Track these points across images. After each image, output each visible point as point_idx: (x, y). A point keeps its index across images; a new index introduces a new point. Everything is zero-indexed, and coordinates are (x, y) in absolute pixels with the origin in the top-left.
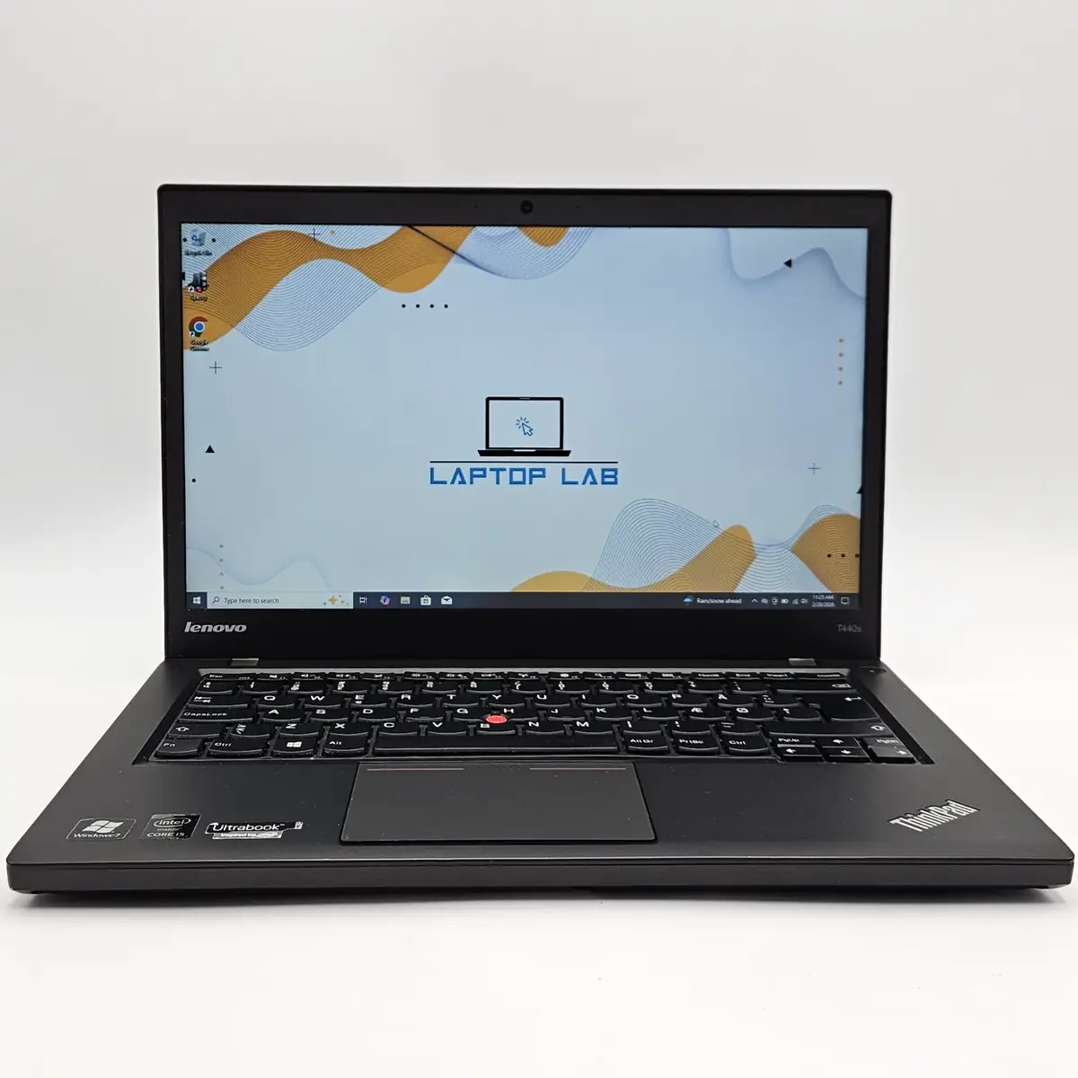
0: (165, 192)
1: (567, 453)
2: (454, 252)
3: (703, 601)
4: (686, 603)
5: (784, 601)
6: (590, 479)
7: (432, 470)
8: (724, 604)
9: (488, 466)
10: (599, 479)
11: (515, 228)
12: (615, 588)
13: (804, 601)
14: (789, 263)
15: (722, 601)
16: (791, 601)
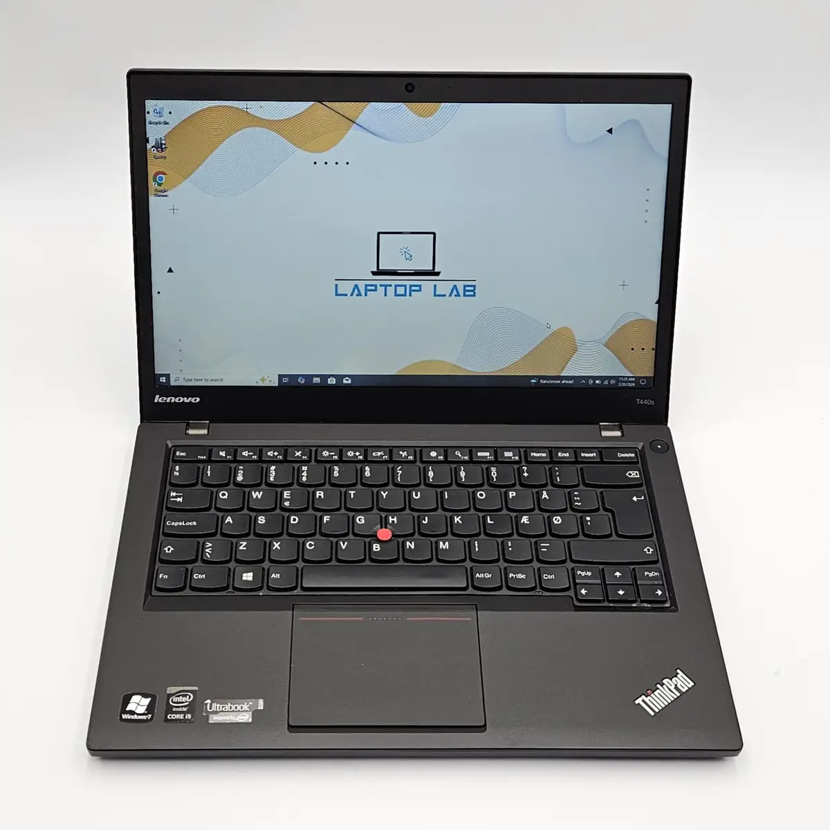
0: (132, 75)
1: (438, 274)
2: (354, 122)
3: (545, 382)
4: (532, 383)
5: (597, 382)
7: (336, 285)
8: (561, 383)
9: (378, 283)
10: (461, 293)
11: (401, 103)
12: (472, 372)
13: (613, 382)
14: (610, 131)
15: (558, 382)
16: (602, 382)
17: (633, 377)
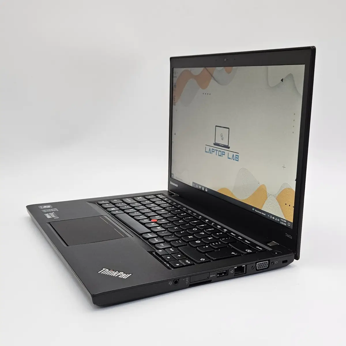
0: (171, 58)
1: (229, 148)
2: (212, 76)
3: (257, 211)
4: (253, 210)
5: (273, 218)
6: (233, 158)
7: (206, 147)
8: (261, 214)
9: (215, 149)
10: (235, 159)
11: (223, 67)
12: (236, 198)
13: (278, 220)
14: (282, 80)
15: (261, 213)
16: (275, 218)
17: (286, 220)
